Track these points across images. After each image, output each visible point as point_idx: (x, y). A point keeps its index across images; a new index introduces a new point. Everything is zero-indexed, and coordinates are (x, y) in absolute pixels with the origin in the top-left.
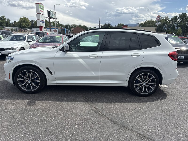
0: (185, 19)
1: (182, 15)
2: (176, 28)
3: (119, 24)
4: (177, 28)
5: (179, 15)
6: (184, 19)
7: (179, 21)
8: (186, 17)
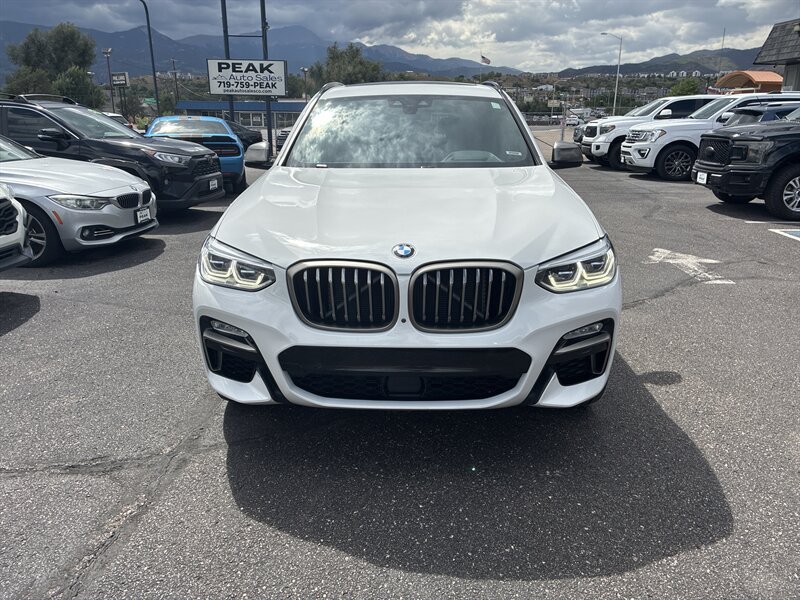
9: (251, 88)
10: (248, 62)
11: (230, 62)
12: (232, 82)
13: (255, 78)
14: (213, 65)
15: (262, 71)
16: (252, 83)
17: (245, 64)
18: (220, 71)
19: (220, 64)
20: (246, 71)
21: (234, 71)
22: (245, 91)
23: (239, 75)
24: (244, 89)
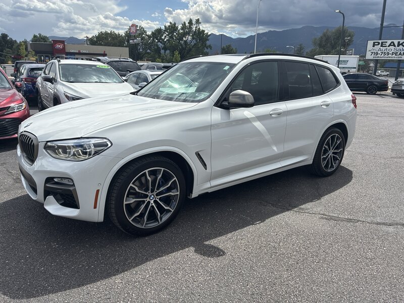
0: (175, 34)
1: (169, 26)
2: (162, 51)
3: (35, 36)
4: (165, 52)
5: (165, 27)
6: (173, 34)
7: (165, 38)
8: (176, 30)
9: (390, 55)
10: (391, 41)
11: (380, 41)
12: (379, 52)
13: (393, 49)
14: (370, 43)
15: (398, 46)
16: (391, 52)
17: (389, 42)
18: (373, 46)
19: (374, 43)
20: (389, 46)
21: (382, 46)
22: (386, 57)
23: (383, 48)
24: (386, 56)
